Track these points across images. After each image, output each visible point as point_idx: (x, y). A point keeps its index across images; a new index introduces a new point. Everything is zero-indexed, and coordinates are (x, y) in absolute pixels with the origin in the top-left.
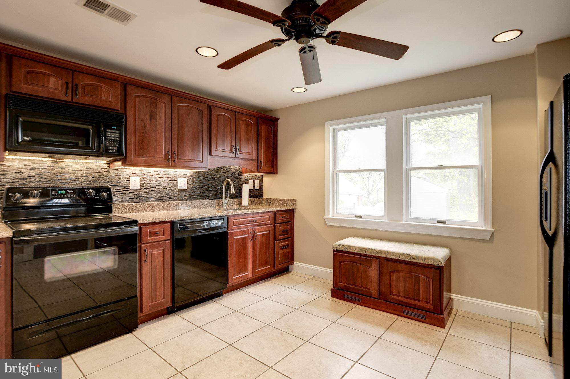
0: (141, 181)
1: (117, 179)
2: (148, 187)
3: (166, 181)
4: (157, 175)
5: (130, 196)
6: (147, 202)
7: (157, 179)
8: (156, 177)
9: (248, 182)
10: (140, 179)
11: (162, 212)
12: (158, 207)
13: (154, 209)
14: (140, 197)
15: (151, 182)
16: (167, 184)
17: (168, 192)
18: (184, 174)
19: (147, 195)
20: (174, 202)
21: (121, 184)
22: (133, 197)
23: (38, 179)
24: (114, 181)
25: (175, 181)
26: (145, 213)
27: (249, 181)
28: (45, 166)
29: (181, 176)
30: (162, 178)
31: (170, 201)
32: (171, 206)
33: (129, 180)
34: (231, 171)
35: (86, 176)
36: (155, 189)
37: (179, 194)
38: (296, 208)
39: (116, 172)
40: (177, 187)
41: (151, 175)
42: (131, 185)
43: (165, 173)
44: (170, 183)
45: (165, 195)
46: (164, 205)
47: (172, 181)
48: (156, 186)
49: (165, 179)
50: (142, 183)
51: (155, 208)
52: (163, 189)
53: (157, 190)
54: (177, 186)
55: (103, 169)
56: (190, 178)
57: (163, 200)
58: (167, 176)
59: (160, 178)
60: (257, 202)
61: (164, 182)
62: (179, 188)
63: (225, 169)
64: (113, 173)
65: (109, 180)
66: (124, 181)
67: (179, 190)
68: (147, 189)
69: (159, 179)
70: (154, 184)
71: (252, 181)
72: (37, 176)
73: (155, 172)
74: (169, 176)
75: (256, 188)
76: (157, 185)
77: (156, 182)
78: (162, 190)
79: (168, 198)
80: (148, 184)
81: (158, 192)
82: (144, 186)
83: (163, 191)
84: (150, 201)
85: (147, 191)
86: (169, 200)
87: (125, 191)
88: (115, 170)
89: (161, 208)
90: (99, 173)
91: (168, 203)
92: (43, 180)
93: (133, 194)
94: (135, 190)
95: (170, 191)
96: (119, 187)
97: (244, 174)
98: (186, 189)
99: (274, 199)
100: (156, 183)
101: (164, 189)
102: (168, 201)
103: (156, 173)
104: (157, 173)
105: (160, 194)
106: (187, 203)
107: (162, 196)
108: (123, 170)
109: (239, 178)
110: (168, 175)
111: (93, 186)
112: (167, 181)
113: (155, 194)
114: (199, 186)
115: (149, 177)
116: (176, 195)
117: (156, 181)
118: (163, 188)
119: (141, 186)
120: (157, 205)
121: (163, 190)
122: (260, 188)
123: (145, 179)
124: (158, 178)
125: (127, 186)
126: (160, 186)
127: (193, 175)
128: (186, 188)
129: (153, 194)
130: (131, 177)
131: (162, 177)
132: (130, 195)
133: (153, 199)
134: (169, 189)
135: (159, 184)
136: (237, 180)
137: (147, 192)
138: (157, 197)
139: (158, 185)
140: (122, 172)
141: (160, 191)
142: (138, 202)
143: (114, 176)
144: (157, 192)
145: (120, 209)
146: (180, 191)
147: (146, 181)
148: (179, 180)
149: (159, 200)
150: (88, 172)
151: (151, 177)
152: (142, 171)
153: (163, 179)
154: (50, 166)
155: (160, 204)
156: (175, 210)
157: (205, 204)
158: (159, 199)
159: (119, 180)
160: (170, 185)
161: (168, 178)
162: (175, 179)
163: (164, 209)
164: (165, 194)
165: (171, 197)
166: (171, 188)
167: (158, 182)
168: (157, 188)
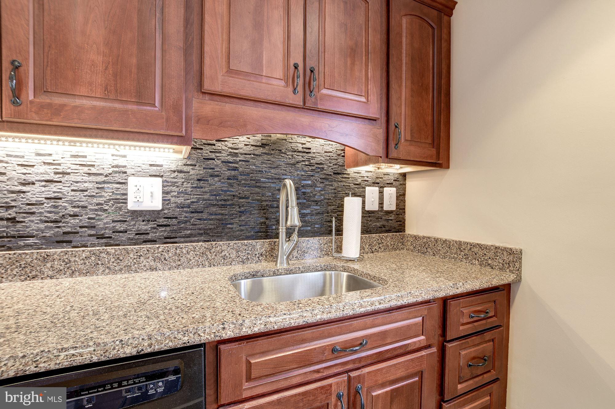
2: (13, 204)
3: (82, 186)
4: (49, 164)
7: (49, 178)
9: (365, 192)
11: (66, 282)
13: (34, 273)
15: (25, 188)
16: (86, 193)
17: (89, 218)
18: (151, 165)
19: (8, 227)
20: (109, 249)
25: (118, 186)
27: (367, 188)
29: (139, 169)
30: (67, 176)
31: (99, 245)
32: (100, 262)
34: (312, 161)
36: (42, 211)
37: (134, 225)
38: (519, 280)
40: (126, 203)
41: (24, 165)
44: (97, 191)
45: (81, 227)
46: (72, 259)
47: (105, 186)
48: (45, 201)
49: (79, 179)
51: (38, 268)
52: (71, 210)
53: (50, 212)
54: (126, 199)
56: (173, 176)
57: (74, 244)
58: (86, 169)
59: (61, 176)
60: (388, 246)
61: (75, 188)
62: (131, 205)
63: (292, 156)
67: (134, 212)
68: (8, 208)
69: (56, 178)
70: (37, 192)
71: (376, 189)
73: (38, 155)
74: (93, 170)
75: (386, 208)
76: (48, 196)
77: (44, 186)
78: (67, 212)
79: (90, 236)
80: (13, 192)
81: (53, 217)
83: (71, 216)
85: (11, 213)
86: (96, 241)
89: (62, 268)
91: (90, 251)
95: (97, 215)
97: (351, 171)
98: (160, 208)
99: (436, 240)
100: (43, 189)
101: (76, 210)
102: (93, 245)
103: (43, 159)
104: (49, 159)
105: (60, 224)
106: (160, 250)
107: (69, 230)
109: (335, 181)
110: (93, 166)
112: (86, 185)
113: (42, 226)
114: (204, 200)
116: (120, 227)
117: (44, 183)
118: (74, 207)
120: (45, 259)
121: (72, 213)
122: (397, 208)
124: (52, 175)
126: (60, 199)
127: (186, 169)
128: (157, 205)
129: (33, 224)
131: (69, 171)
134: (96, 207)
135: (56, 194)
136: (332, 185)
138: (48, 235)
139: (53, 195)
141: (61, 214)
144: (49, 218)
146: (136, 214)
147: (3, 184)
148: (132, 181)
149: (58, 242)
153: (72, 178)
155: (55, 256)
156: (115, 272)
157: (223, 254)
158: (59, 239)
160: (101, 197)
161: (89, 174)
162: (118, 178)
163: (71, 272)
164: (81, 224)
165: (103, 234)
166: (102, 204)
167: (54, 187)
168: (47, 206)
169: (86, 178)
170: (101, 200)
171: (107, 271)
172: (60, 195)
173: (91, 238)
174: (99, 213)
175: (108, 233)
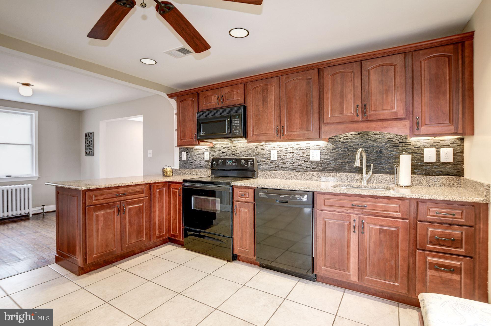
0: (278, 153)
1: (263, 152)
2: (284, 159)
3: (298, 153)
4: (291, 147)
5: (271, 166)
6: (283, 171)
8: (290, 150)
9: (423, 151)
10: (278, 151)
11: (294, 181)
12: (291, 176)
13: (288, 178)
14: (278, 166)
15: (286, 155)
16: (299, 155)
17: (300, 163)
18: (317, 146)
19: (283, 165)
20: (305, 173)
21: (265, 156)
22: (273, 166)
23: (226, 154)
24: (260, 155)
25: (307, 153)
26: (280, 180)
27: (425, 149)
28: (228, 146)
29: (313, 147)
32: (303, 176)
33: (270, 153)
34: (385, 138)
35: (246, 151)
37: (312, 165)
38: (490, 202)
39: (262, 147)
40: (309, 158)
41: (286, 148)
42: (271, 157)
43: (298, 146)
44: (302, 155)
46: (296, 175)
47: (304, 153)
48: (290, 158)
50: (279, 155)
51: (289, 176)
52: (296, 161)
53: (291, 161)
54: (310, 157)
55: (254, 146)
56: (323, 149)
57: (296, 170)
58: (299, 148)
62: (311, 159)
63: (374, 136)
64: (260, 148)
65: (258, 154)
66: (267, 154)
67: (312, 161)
68: (283, 160)
69: (292, 151)
70: (288, 156)
72: (225, 152)
73: (289, 145)
74: (301, 149)
78: (295, 161)
79: (300, 168)
80: (284, 156)
81: (292, 162)
82: (280, 158)
84: (285, 170)
85: (283, 161)
86: (302, 170)
87: (268, 161)
88: (261, 146)
89: (294, 177)
90: (252, 148)
91: (300, 173)
92: (228, 154)
93: (273, 163)
94: (274, 161)
96: (264, 158)
98: (320, 160)
100: (290, 155)
101: (297, 160)
104: (291, 146)
105: (293, 165)
106: (319, 174)
107: (295, 166)
108: (266, 146)
109: (400, 146)
110: (301, 147)
111: (248, 158)
112: (299, 153)
113: (289, 165)
114: (334, 157)
115: (284, 150)
116: (308, 166)
117: (290, 153)
119: (278, 158)
120: (290, 174)
123: (281, 152)
125: (269, 158)
127: (328, 146)
128: (319, 159)
129: (288, 164)
130: (271, 151)
131: (295, 149)
132: (270, 164)
133: (287, 169)
136: (398, 149)
137: (283, 163)
138: (291, 167)
139: (292, 156)
140: (266, 147)
142: (276, 171)
143: (261, 150)
145: (263, 175)
146: (313, 162)
147: (282, 154)
148: (311, 151)
149: (293, 170)
150: (246, 148)
151: (286, 150)
152: (279, 145)
153: (296, 151)
154: (230, 146)
155: (292, 174)
156: (306, 180)
157: (341, 178)
158: (293, 169)
159: (263, 153)
160: (303, 156)
161: (300, 150)
162: (307, 150)
164: (298, 165)
165: (304, 168)
166: (303, 159)
167: (292, 154)
168: (291, 160)
169: (299, 151)
170: (303, 158)
171: (304, 179)
172: (294, 156)
173: (301, 169)
174: (303, 161)
175: (305, 168)
